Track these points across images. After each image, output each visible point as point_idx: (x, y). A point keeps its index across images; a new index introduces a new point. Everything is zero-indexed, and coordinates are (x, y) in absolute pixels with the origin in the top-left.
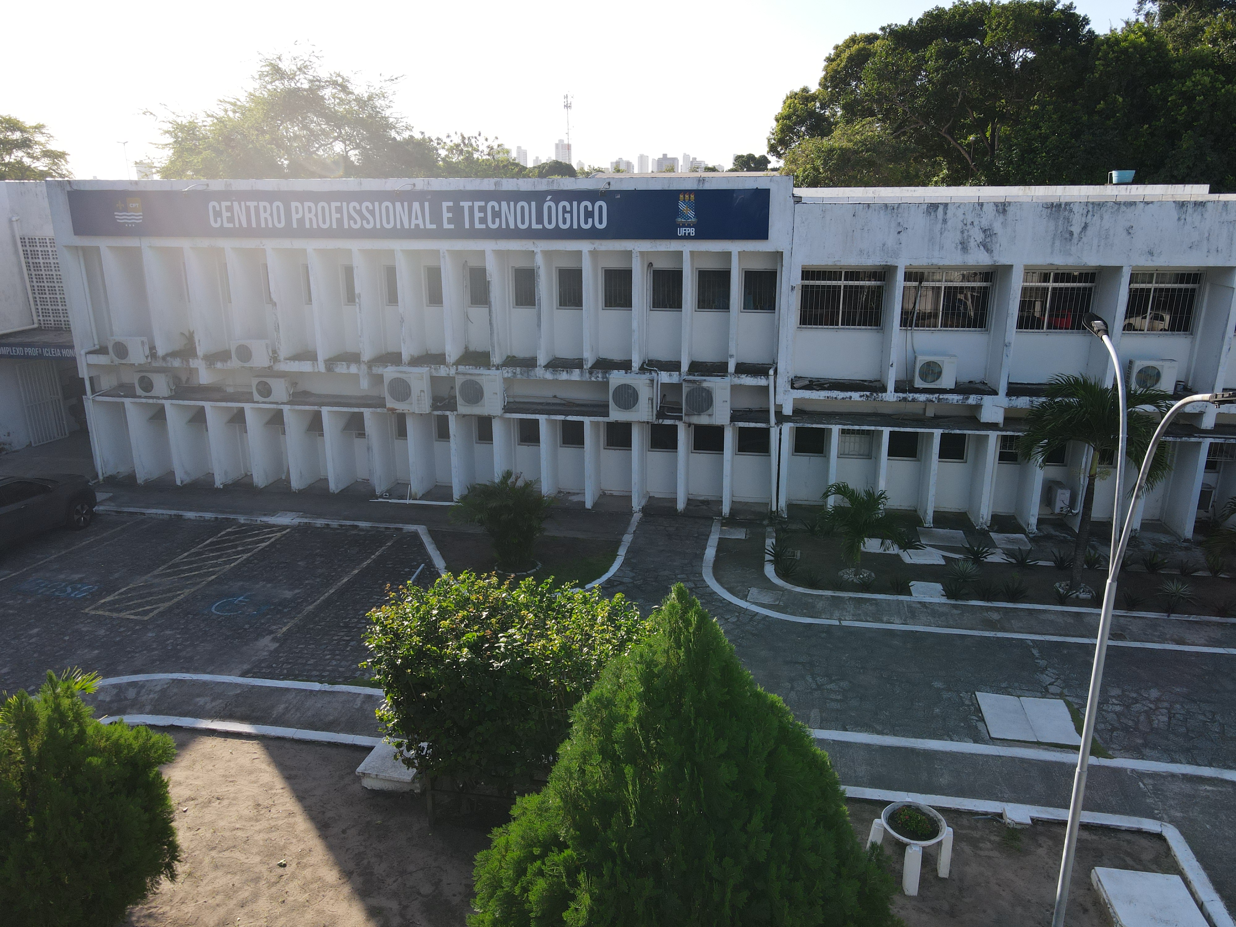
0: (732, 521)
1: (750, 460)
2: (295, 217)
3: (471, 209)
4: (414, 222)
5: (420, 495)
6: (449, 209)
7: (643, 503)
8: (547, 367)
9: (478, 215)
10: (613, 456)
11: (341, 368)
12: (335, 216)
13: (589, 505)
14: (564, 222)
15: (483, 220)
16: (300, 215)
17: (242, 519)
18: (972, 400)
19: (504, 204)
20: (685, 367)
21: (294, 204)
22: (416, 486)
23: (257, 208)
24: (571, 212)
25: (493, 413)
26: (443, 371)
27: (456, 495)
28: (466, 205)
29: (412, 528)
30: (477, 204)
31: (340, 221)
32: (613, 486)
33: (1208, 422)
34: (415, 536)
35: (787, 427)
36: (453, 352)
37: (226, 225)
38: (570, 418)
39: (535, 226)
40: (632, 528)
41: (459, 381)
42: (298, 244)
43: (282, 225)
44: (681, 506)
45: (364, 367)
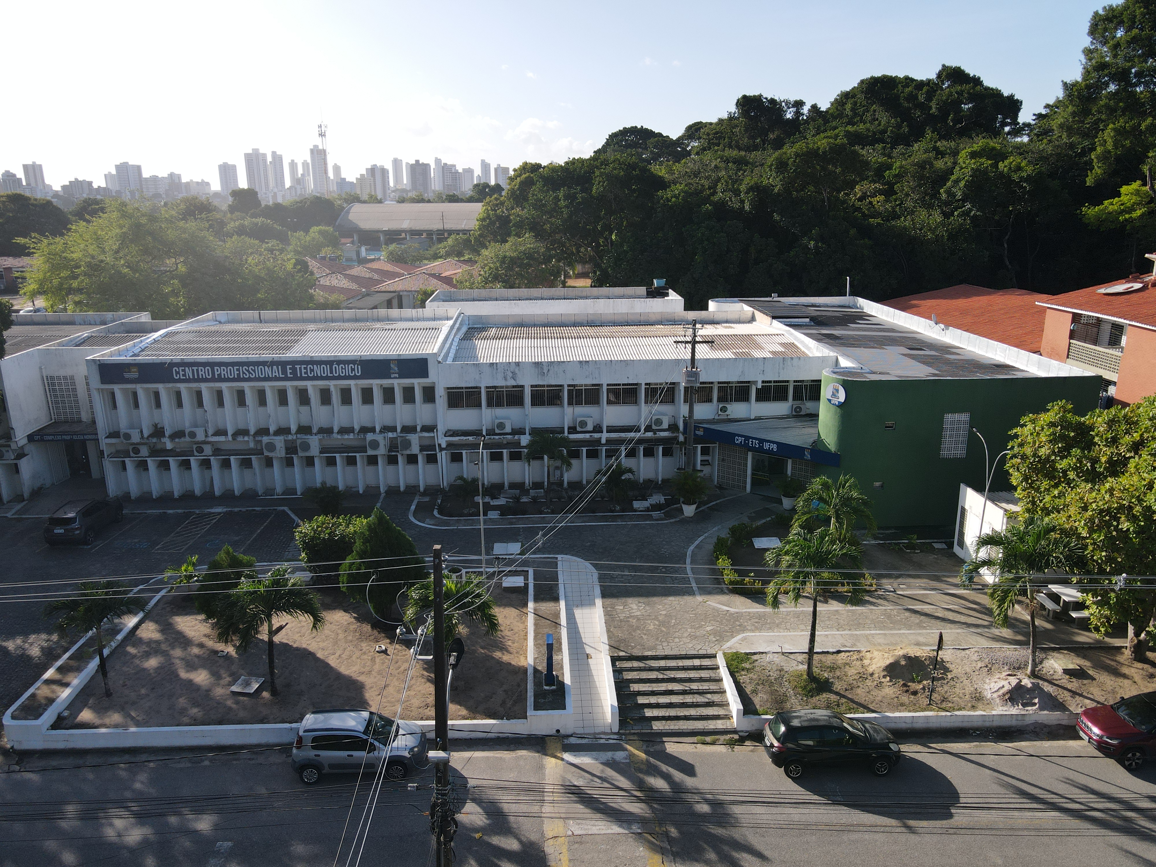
0: (425, 494)
1: (431, 467)
2: (216, 373)
3: (300, 368)
4: (274, 374)
5: (280, 493)
6: (290, 369)
7: (386, 489)
8: (338, 433)
9: (303, 371)
10: (370, 469)
11: (240, 438)
12: (236, 372)
13: (361, 492)
14: (342, 373)
15: (306, 373)
16: (219, 372)
17: (197, 511)
18: (516, 437)
19: (315, 366)
20: (399, 430)
21: (216, 368)
22: (279, 489)
23: (197, 370)
24: (345, 369)
25: (315, 455)
26: (290, 437)
27: (299, 493)
28: (298, 367)
29: (282, 508)
30: (303, 366)
31: (239, 375)
32: (372, 482)
33: (603, 441)
34: (284, 511)
35: (444, 452)
36: (294, 428)
37: (182, 377)
38: (350, 454)
39: (329, 375)
40: (381, 500)
41: (299, 442)
42: (218, 385)
43: (210, 377)
44: (402, 489)
45: (251, 437)
